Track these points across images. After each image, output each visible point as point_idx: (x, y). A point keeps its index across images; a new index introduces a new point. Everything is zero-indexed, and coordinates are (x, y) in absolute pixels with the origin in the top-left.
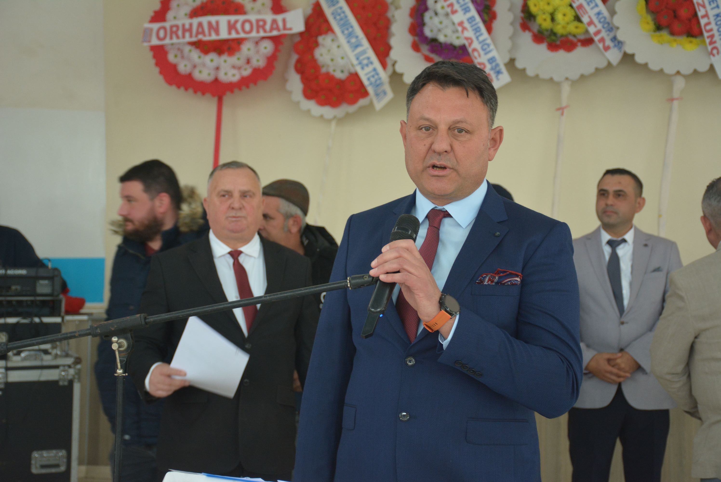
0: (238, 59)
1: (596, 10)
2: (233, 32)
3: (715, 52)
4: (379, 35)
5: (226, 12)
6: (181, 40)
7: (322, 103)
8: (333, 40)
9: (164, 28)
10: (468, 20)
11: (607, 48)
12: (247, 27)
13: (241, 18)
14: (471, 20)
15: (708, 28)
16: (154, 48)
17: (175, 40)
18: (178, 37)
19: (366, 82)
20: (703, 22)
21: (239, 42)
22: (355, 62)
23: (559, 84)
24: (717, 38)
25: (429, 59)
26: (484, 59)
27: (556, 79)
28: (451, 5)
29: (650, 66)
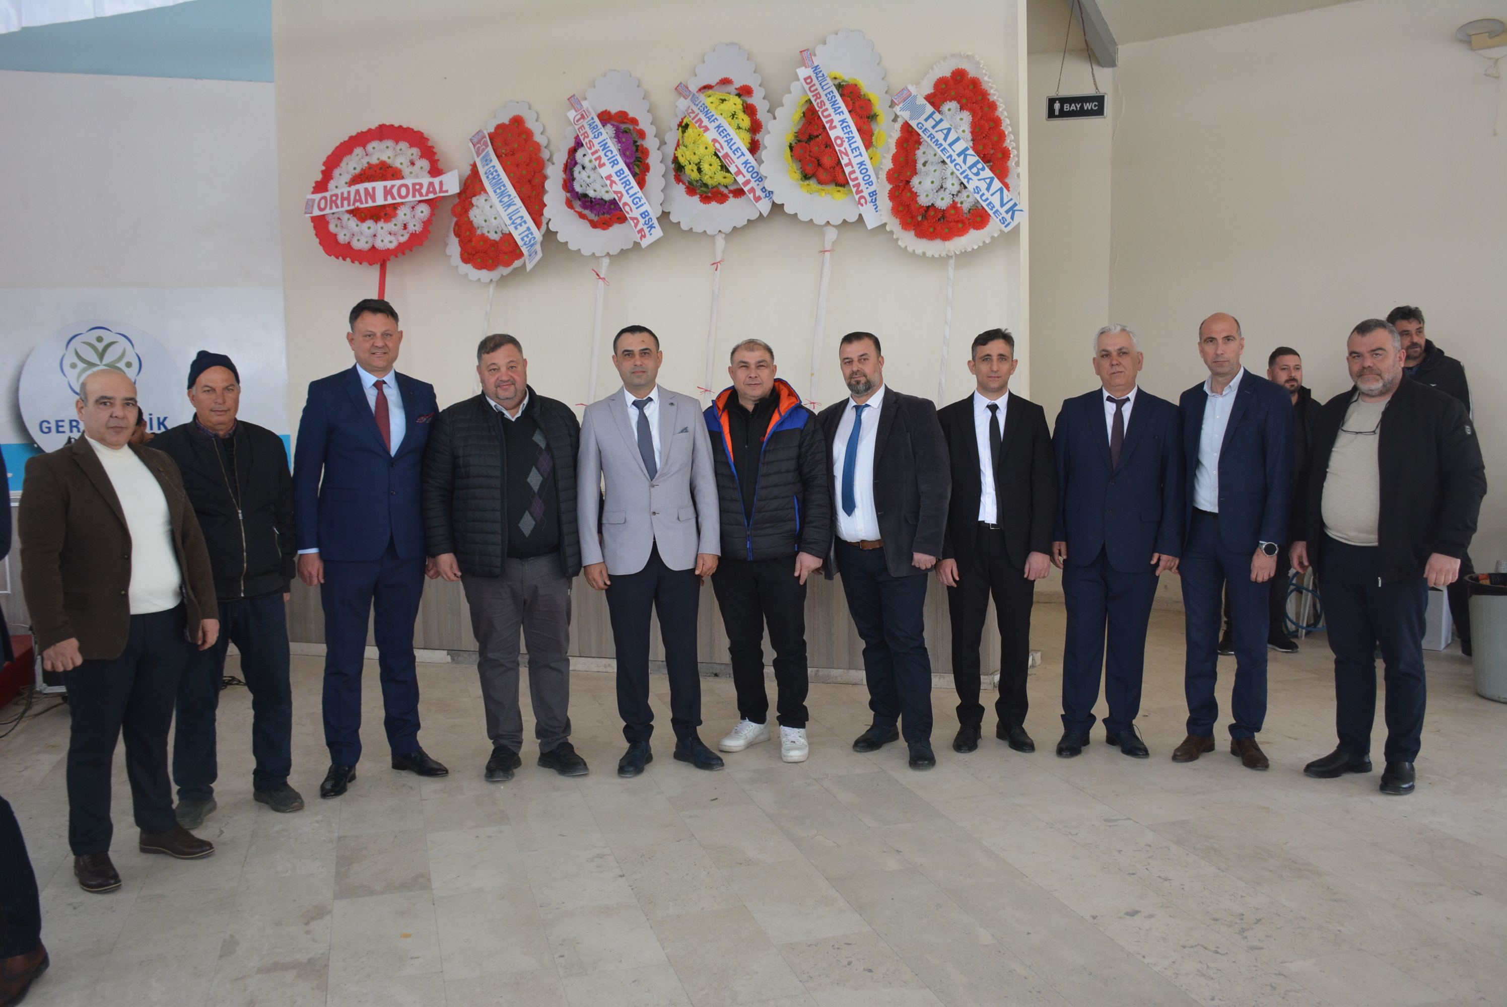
0: (395, 225)
1: (743, 159)
2: (389, 197)
3: (863, 201)
4: (534, 193)
5: (384, 178)
6: (341, 209)
7: (479, 267)
8: (486, 200)
9: (325, 198)
10: (616, 173)
11: (758, 199)
12: (403, 191)
13: (398, 183)
14: (620, 173)
15: (853, 176)
16: (314, 219)
17: (334, 210)
18: (337, 207)
19: (520, 243)
20: (847, 170)
21: (395, 207)
22: (508, 222)
23: (713, 237)
24: (863, 187)
25: (582, 216)
26: (636, 213)
27: (709, 232)
28: (599, 158)
29: (800, 216)
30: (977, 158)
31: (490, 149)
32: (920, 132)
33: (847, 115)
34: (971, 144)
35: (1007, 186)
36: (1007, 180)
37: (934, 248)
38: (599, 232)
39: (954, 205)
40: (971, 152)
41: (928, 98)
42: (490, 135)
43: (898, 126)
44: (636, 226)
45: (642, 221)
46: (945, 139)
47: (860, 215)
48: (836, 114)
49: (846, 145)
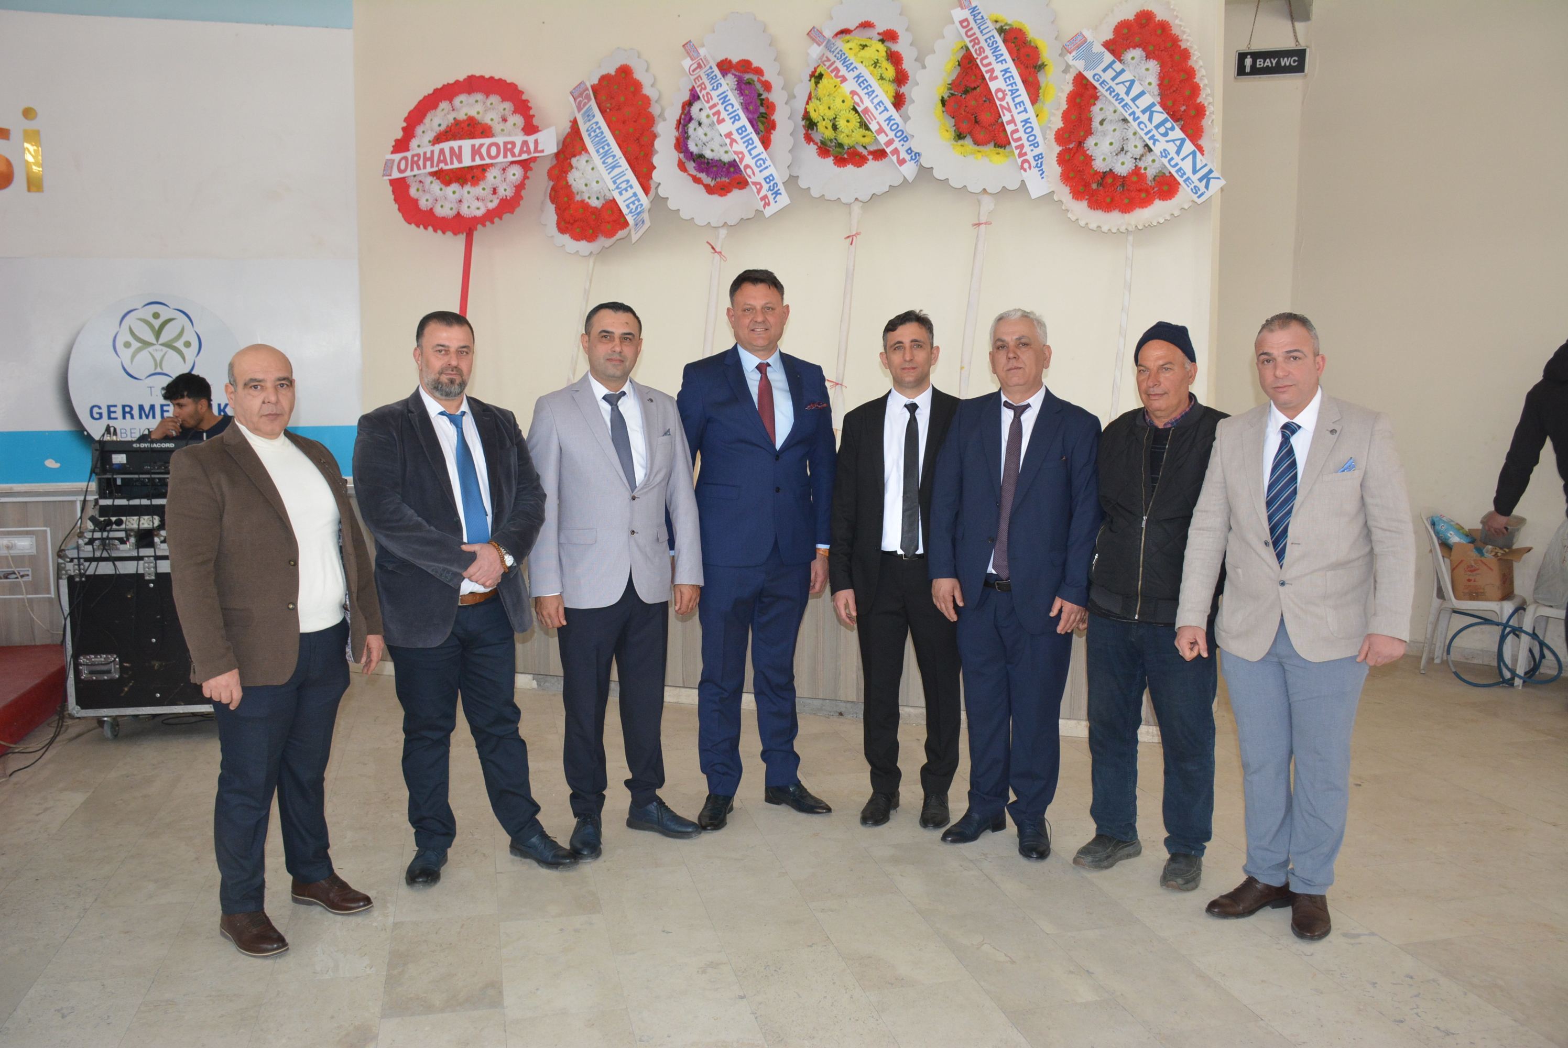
0: (484, 189)
1: (886, 115)
2: (477, 158)
3: (1026, 165)
4: (642, 153)
5: (472, 136)
6: (422, 171)
7: (577, 237)
8: (587, 161)
9: (406, 158)
10: (737, 130)
11: (902, 162)
12: (494, 151)
13: (487, 141)
14: (741, 130)
15: (1016, 136)
16: (393, 182)
17: (416, 172)
18: (419, 168)
19: (625, 211)
20: (1009, 128)
21: (484, 168)
22: (612, 186)
23: (849, 205)
24: (1027, 149)
25: (697, 180)
26: (759, 177)
27: (844, 200)
28: (718, 113)
29: (952, 183)
30: (1165, 116)
31: (593, 103)
32: (1097, 84)
33: (1010, 64)
34: (1158, 99)
35: (1200, 149)
36: (1201, 142)
37: (1113, 221)
38: (715, 198)
39: (1136, 171)
40: (1158, 108)
41: (1107, 45)
42: (593, 87)
43: (1070, 77)
44: (759, 192)
45: (766, 186)
46: (1127, 93)
47: (1023, 181)
48: (997, 63)
49: (1008, 98)
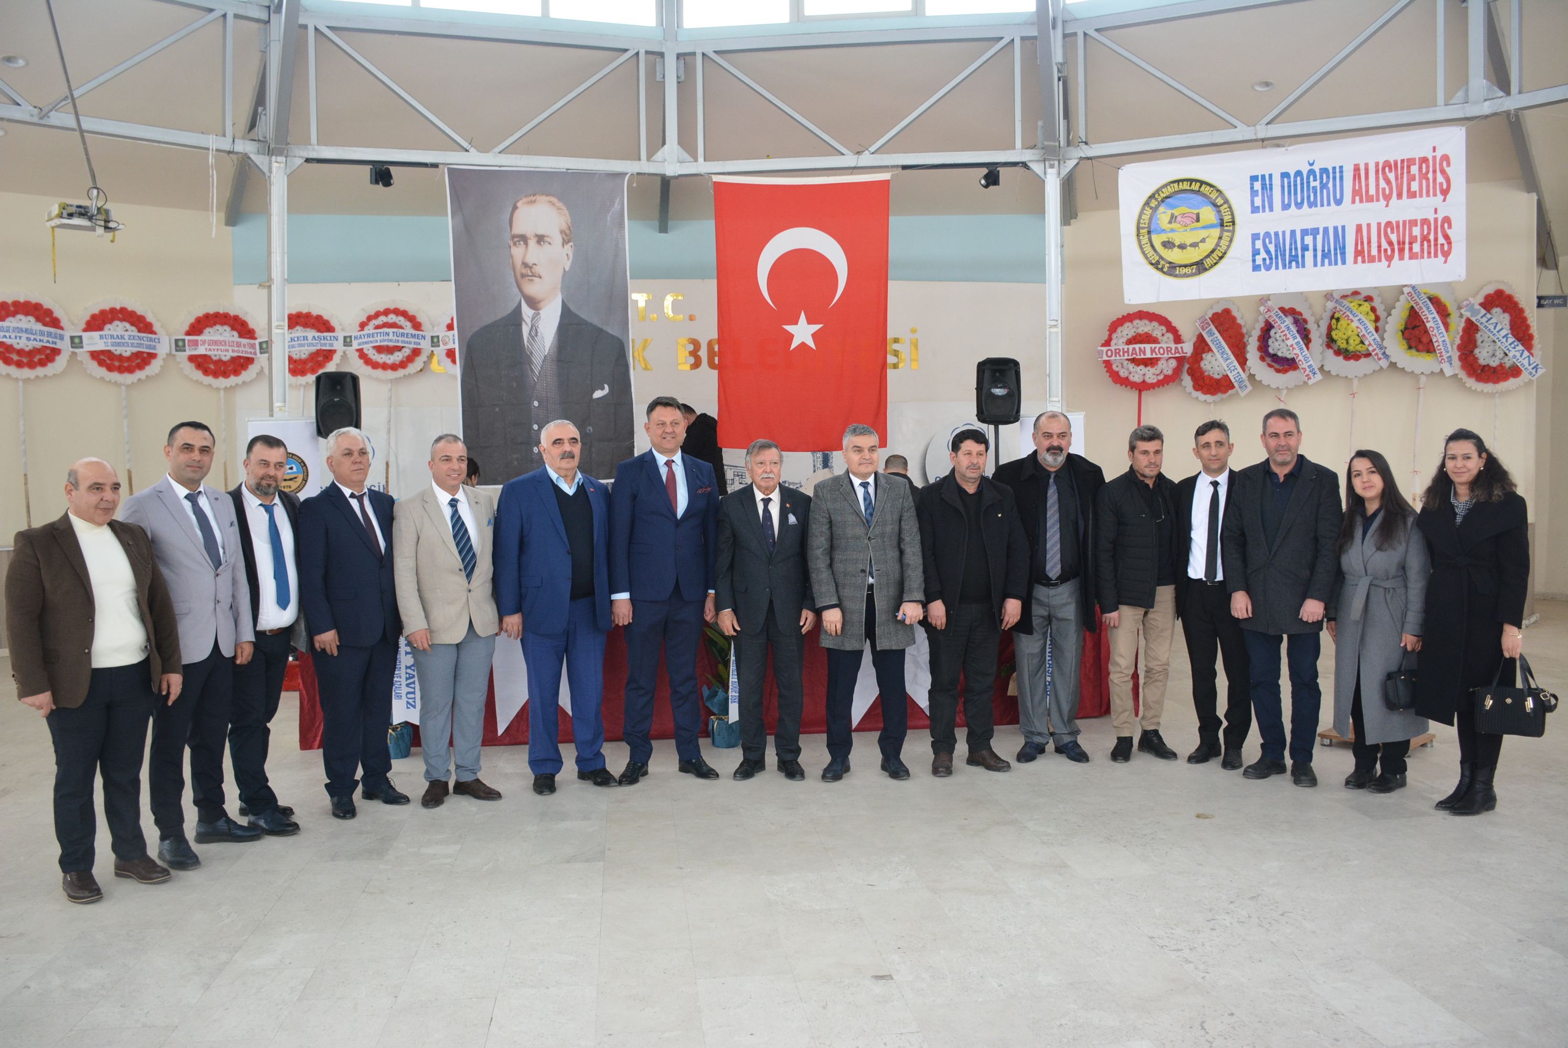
0: (1157, 369)
1: (1373, 337)
2: (1153, 353)
3: (1443, 361)
4: (1240, 352)
5: (1149, 342)
6: (1122, 358)
7: (1205, 393)
8: (1212, 356)
9: (1110, 350)
10: (1296, 343)
11: (1380, 359)
12: (1162, 351)
13: (1158, 346)
14: (1298, 343)
15: (1438, 347)
16: (1104, 362)
17: (1117, 358)
18: (1120, 356)
19: (1233, 380)
20: (1436, 345)
21: (1158, 359)
22: (1226, 369)
23: (1351, 379)
24: (1444, 353)
25: (1270, 366)
26: (1305, 366)
27: (1349, 377)
28: (1285, 335)
29: (1406, 369)
30: (1514, 339)
31: (1212, 327)
32: (1478, 324)
33: (1436, 315)
34: (1510, 331)
35: (1532, 354)
36: (1532, 351)
37: (1489, 387)
38: (1280, 375)
39: (1501, 365)
40: (1510, 336)
41: (1481, 305)
42: (1210, 318)
43: (1463, 320)
44: (1305, 372)
45: (1308, 370)
46: (1495, 328)
47: (1441, 369)
48: (1429, 314)
49: (1435, 331)
